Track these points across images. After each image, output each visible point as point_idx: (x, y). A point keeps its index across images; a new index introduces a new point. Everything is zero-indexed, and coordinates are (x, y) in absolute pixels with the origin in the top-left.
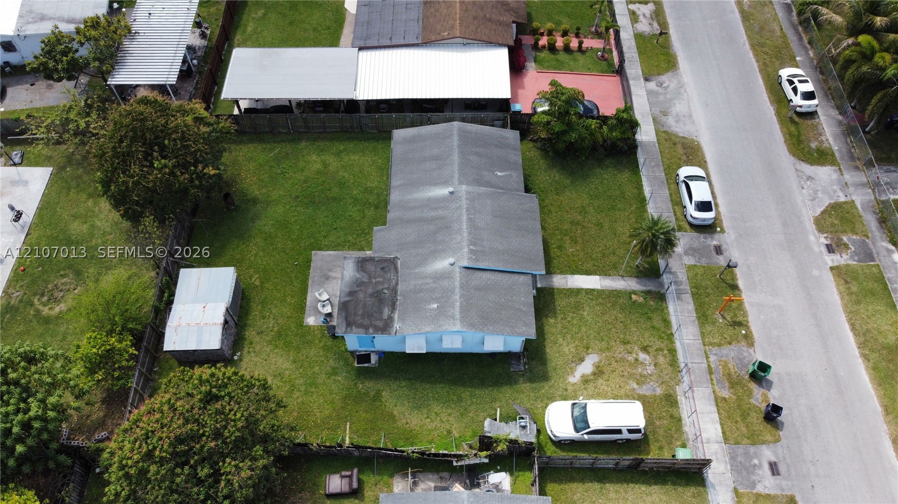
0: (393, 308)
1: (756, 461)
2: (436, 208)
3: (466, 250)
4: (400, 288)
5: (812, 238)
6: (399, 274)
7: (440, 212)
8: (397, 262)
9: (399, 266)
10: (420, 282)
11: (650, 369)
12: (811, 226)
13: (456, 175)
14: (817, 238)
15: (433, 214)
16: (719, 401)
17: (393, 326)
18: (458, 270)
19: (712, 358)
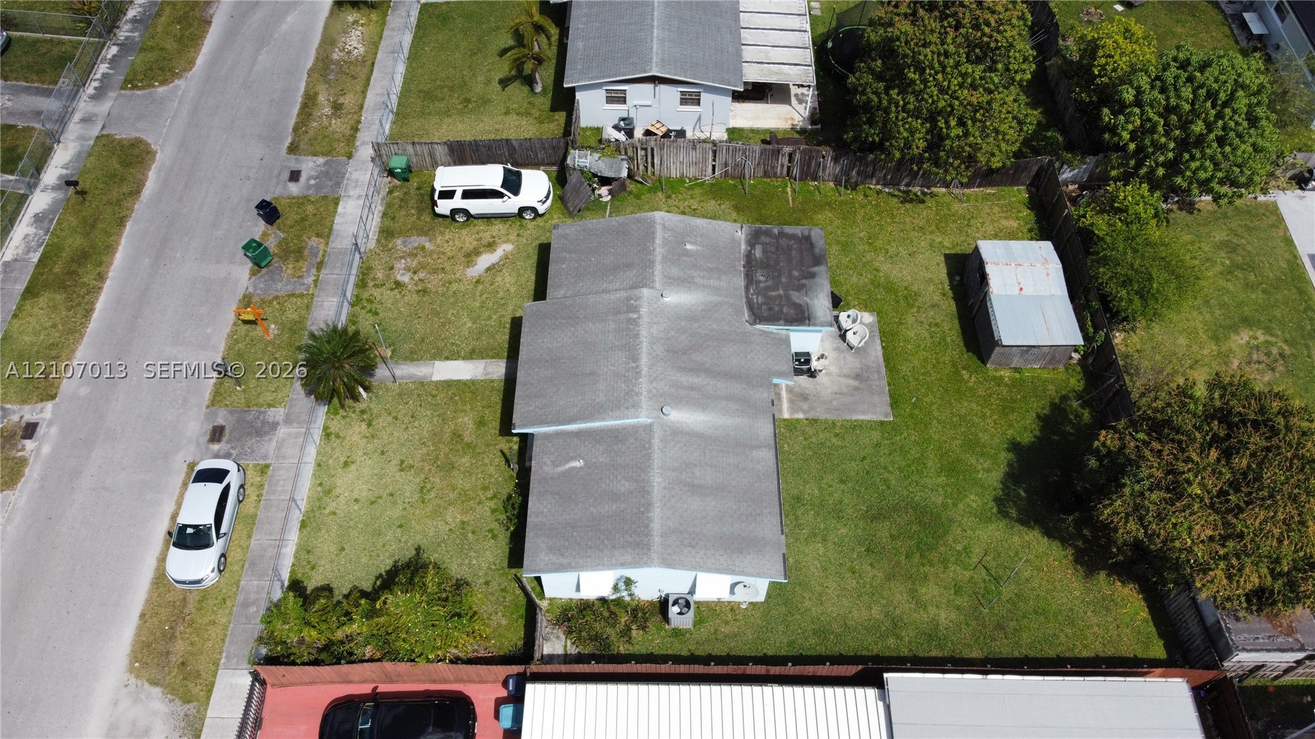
0: (749, 257)
1: (312, 182)
2: (692, 388)
3: (644, 310)
4: (741, 282)
5: (45, 449)
6: (744, 300)
7: (686, 379)
8: (749, 316)
9: (746, 311)
10: (712, 282)
13: (656, 442)
15: (697, 380)
16: (326, 232)
17: (747, 236)
18: (658, 285)
19: (309, 280)
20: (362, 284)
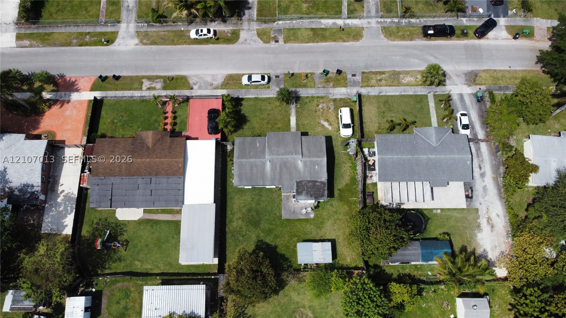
0: (317, 181)
1: (352, 80)
2: (276, 167)
4: (308, 179)
5: (272, 46)
6: (303, 180)
7: (278, 166)
8: (298, 181)
9: (300, 180)
10: (307, 173)
11: (325, 105)
12: (267, 45)
13: (261, 160)
14: (272, 44)
15: (278, 168)
16: (334, 86)
17: (323, 181)
18: (303, 159)
19: (319, 86)
20: (318, 97)
